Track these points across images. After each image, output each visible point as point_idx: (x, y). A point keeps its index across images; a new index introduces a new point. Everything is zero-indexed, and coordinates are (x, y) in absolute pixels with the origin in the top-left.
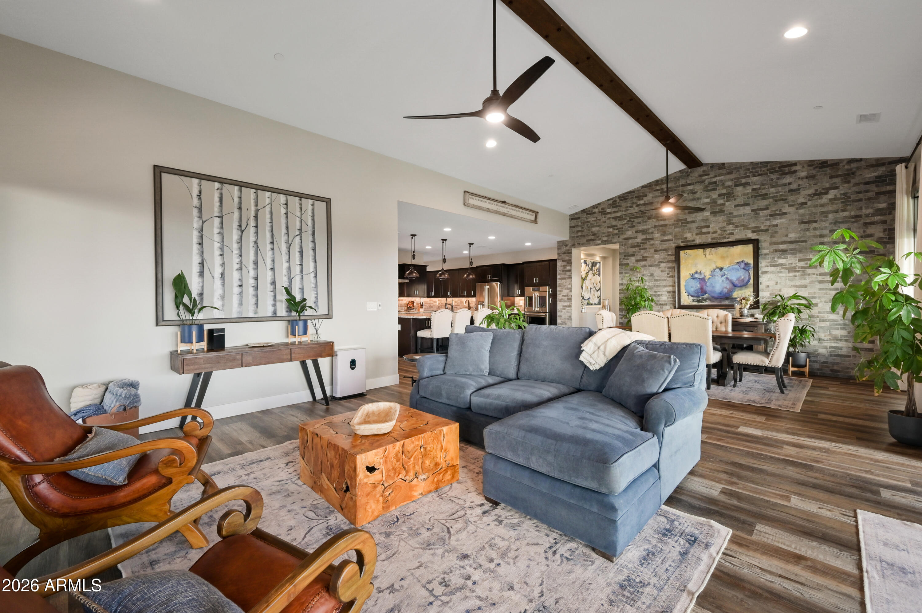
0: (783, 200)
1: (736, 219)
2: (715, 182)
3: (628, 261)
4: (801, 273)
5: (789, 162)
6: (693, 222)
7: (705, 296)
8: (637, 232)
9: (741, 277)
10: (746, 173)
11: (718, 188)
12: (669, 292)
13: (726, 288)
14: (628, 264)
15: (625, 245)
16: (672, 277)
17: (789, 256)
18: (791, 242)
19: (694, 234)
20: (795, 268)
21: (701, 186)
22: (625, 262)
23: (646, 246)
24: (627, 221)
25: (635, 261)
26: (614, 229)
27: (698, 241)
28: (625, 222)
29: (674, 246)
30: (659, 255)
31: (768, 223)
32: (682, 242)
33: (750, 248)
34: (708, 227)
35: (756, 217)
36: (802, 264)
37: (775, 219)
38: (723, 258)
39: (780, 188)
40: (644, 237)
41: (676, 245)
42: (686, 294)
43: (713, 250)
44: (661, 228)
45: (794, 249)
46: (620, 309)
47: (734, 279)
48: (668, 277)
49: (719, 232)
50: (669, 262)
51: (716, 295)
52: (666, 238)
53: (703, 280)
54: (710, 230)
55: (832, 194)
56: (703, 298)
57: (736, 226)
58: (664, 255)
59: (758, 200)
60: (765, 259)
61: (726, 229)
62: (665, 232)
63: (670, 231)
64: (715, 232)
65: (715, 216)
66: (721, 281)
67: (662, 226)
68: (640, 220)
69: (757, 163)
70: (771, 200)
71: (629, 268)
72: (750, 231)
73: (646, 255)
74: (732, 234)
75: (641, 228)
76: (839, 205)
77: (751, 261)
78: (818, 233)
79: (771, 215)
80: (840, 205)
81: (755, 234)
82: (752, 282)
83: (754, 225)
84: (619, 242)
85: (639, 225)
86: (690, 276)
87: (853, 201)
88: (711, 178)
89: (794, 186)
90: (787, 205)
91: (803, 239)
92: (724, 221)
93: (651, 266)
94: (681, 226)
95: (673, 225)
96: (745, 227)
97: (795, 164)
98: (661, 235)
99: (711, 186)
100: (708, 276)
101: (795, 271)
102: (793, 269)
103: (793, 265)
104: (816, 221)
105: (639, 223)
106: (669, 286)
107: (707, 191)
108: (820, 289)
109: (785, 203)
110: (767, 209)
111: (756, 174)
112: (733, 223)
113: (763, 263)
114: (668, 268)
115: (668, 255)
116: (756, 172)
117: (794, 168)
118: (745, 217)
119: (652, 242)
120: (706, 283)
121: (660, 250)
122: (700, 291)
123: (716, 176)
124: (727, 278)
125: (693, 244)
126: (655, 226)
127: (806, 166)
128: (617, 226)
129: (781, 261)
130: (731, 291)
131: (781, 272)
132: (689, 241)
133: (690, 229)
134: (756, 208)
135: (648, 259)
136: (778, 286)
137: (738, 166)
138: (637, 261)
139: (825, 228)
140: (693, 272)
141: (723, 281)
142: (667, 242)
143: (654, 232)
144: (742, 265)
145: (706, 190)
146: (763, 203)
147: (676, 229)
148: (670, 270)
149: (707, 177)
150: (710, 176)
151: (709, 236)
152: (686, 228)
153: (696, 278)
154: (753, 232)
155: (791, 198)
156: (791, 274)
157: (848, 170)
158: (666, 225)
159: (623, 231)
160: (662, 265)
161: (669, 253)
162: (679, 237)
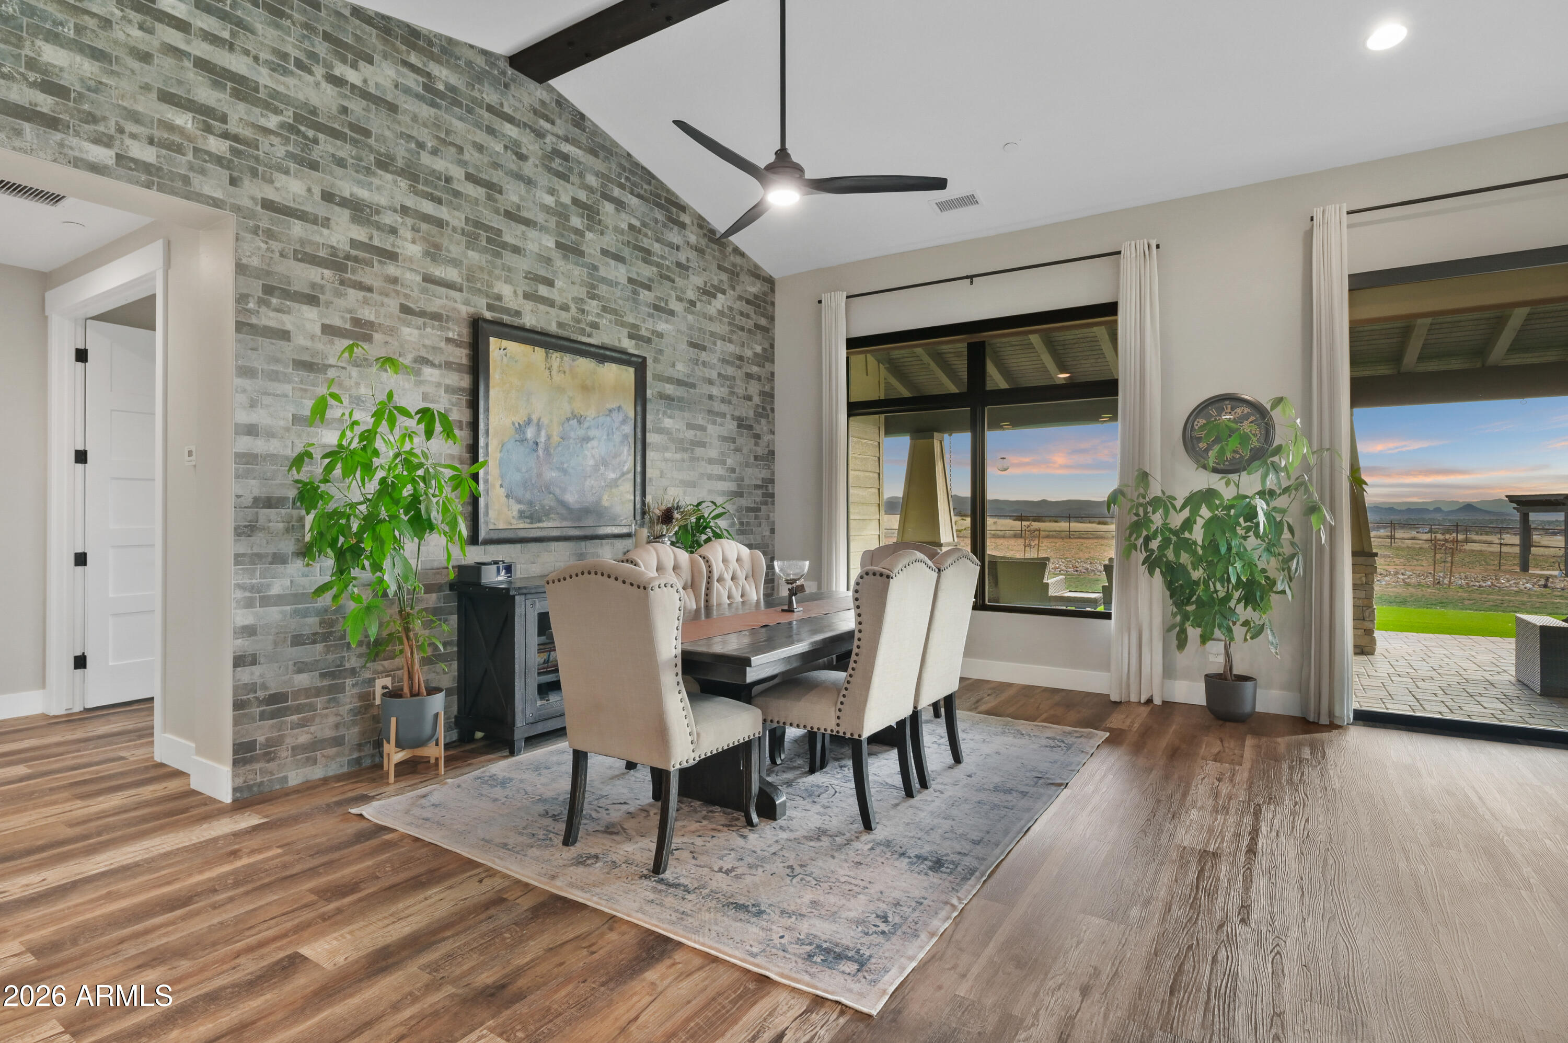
0: (669, 279)
1: (604, 287)
2: (566, 157)
3: (287, 322)
4: (688, 454)
5: (677, 197)
6: (516, 250)
7: (548, 501)
8: (328, 197)
9: (615, 450)
10: (620, 175)
11: (572, 179)
14: (285, 335)
15: (270, 235)
17: (677, 412)
18: (679, 383)
19: (520, 293)
20: (682, 441)
21: (537, 147)
22: (268, 318)
23: (366, 276)
24: (282, 125)
25: (318, 330)
26: (208, 129)
27: (529, 320)
28: (272, 121)
29: (465, 310)
30: (416, 332)
31: (649, 324)
32: (490, 307)
34: (550, 283)
35: (634, 300)
36: (690, 434)
37: (660, 318)
38: (585, 388)
39: (666, 250)
40: (360, 233)
41: (472, 310)
42: (504, 491)
43: (568, 359)
44: (424, 226)
45: (682, 400)
46: (239, 559)
49: (573, 309)
50: (448, 365)
52: (439, 272)
53: (543, 449)
54: (555, 295)
55: (720, 301)
56: (543, 506)
57: (605, 309)
58: (433, 335)
59: (637, 258)
60: (652, 411)
61: (586, 308)
62: (438, 247)
63: (454, 250)
64: (565, 308)
65: (565, 258)
66: (581, 457)
67: (427, 218)
68: (345, 151)
69: (637, 164)
70: (655, 270)
71: (287, 350)
72: (625, 332)
73: (367, 314)
75: (346, 187)
76: (725, 328)
77: (632, 412)
78: (707, 373)
79: (655, 307)
80: (727, 329)
81: (634, 342)
83: (631, 319)
84: (237, 209)
85: (339, 171)
86: (513, 431)
87: (737, 327)
88: (557, 136)
89: (682, 257)
90: (674, 295)
91: (691, 380)
92: (582, 282)
94: (485, 250)
95: (463, 232)
96: (619, 318)
97: (683, 208)
98: (427, 253)
99: (558, 161)
100: (554, 439)
101: (683, 450)
102: (681, 445)
103: (681, 436)
104: (704, 348)
105: (341, 163)
107: (549, 170)
109: (672, 288)
110: (649, 288)
111: (635, 190)
112: (599, 298)
115: (447, 341)
116: (635, 184)
117: (682, 216)
118: (618, 292)
119: (392, 269)
121: (422, 314)
122: (537, 483)
123: (566, 140)
124: (592, 451)
125: (516, 321)
126: (404, 210)
127: (695, 223)
128: (224, 119)
129: (667, 422)
131: (667, 448)
132: (507, 311)
133: (509, 269)
134: (635, 276)
135: (377, 336)
137: (608, 144)
138: (327, 330)
139: (712, 367)
140: (521, 417)
141: (585, 457)
142: (443, 290)
143: (401, 231)
144: (618, 419)
145: (548, 165)
146: (645, 271)
147: (471, 253)
148: (456, 398)
149: (548, 126)
150: (555, 130)
151: (554, 312)
152: (499, 262)
153: (527, 440)
154: (631, 336)
155: (680, 282)
156: (678, 456)
157: (733, 265)
158: (440, 223)
159: (257, 159)
160: (429, 373)
161: (451, 335)
162: (479, 285)
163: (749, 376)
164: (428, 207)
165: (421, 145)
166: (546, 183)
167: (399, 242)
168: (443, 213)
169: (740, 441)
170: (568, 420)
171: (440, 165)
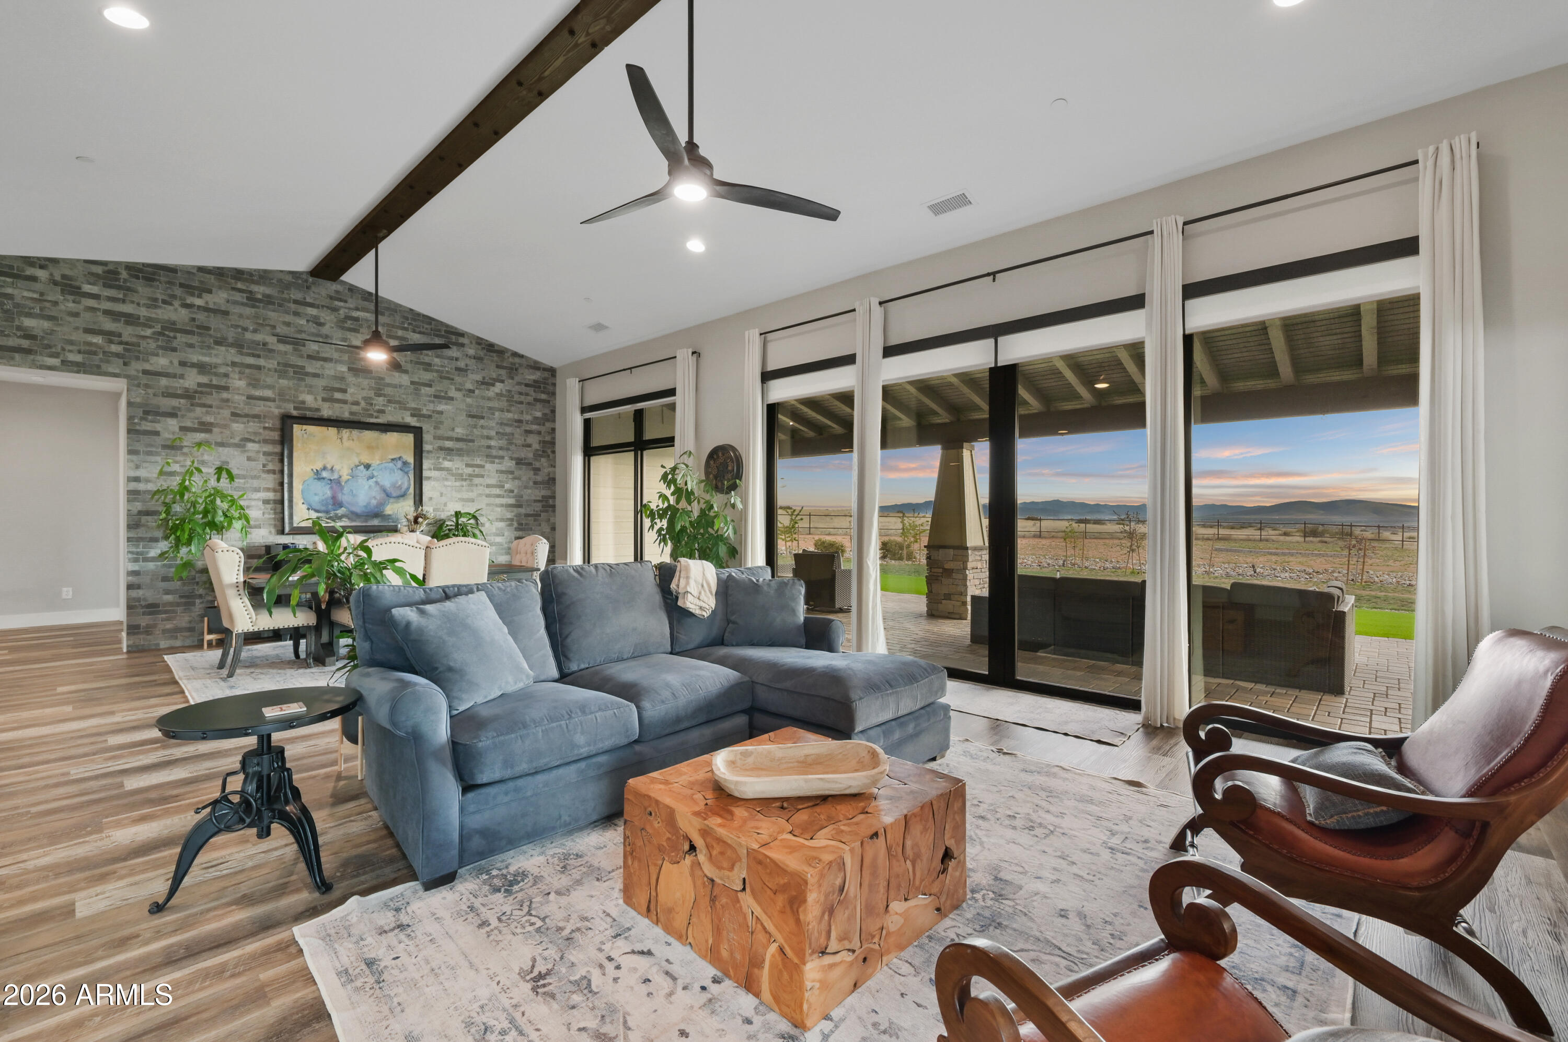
0: (448, 378)
1: (390, 389)
2: (356, 319)
3: (158, 427)
4: (468, 482)
5: (456, 329)
6: (316, 375)
7: (340, 512)
8: (183, 364)
9: (397, 482)
10: (403, 323)
11: (361, 330)
12: (266, 502)
13: (375, 498)
14: (157, 433)
15: (147, 386)
16: (274, 472)
17: (455, 458)
18: (458, 440)
19: (319, 398)
20: (462, 475)
21: (333, 317)
22: (147, 426)
23: (208, 400)
24: (154, 333)
25: (177, 429)
26: (111, 342)
27: (326, 412)
28: (148, 332)
29: (276, 412)
30: (242, 426)
31: (431, 407)
32: (295, 408)
33: (409, 438)
34: (344, 391)
35: (416, 394)
36: (469, 470)
37: (440, 403)
38: (370, 448)
39: (446, 361)
40: (204, 379)
41: (282, 411)
42: (305, 507)
43: (355, 433)
44: (247, 371)
45: (461, 450)
46: (129, 539)
47: (387, 484)
48: (264, 471)
49: (363, 404)
50: (266, 441)
51: (358, 510)
52: (258, 393)
53: (336, 483)
54: (347, 397)
55: (499, 387)
56: (336, 515)
57: (389, 401)
58: (254, 426)
59: (419, 369)
60: (427, 458)
61: (374, 402)
62: (258, 380)
63: (269, 381)
65: (356, 375)
66: (367, 487)
67: (249, 366)
68: (194, 340)
69: (419, 314)
70: (435, 374)
71: (158, 440)
72: (408, 413)
73: (210, 419)
74: (383, 412)
75: (195, 358)
76: (503, 404)
77: (411, 460)
78: (485, 432)
79: (435, 396)
80: (506, 404)
81: (415, 419)
82: (412, 490)
83: (413, 405)
84: (127, 377)
85: (190, 350)
86: (312, 474)
87: (516, 402)
88: (349, 309)
89: (461, 364)
90: (453, 387)
91: (470, 438)
92: (371, 388)
93: (222, 445)
94: (293, 378)
95: (276, 370)
96: (402, 405)
97: (462, 334)
98: (249, 384)
99: (349, 322)
100: (345, 477)
101: (462, 480)
102: (460, 477)
103: (460, 471)
104: (483, 418)
105: (191, 346)
106: (268, 490)
107: (343, 328)
108: (488, 505)
109: (451, 384)
110: (430, 386)
111: (418, 330)
112: (385, 396)
113: (426, 464)
114: (265, 454)
115: (265, 428)
116: (417, 326)
117: (461, 340)
118: (402, 391)
119: (225, 395)
120: (342, 488)
121: (247, 416)
122: (331, 502)
123: (357, 309)
124: (377, 483)
125: (316, 415)
126: (234, 364)
127: (474, 342)
128: (120, 335)
129: (447, 464)
130: (382, 504)
131: (447, 479)
132: (310, 409)
133: (311, 386)
134: (417, 380)
135: (215, 430)
136: (444, 499)
137: (392, 306)
138: (183, 429)
139: (491, 428)
140: (319, 466)
141: (370, 487)
142: (262, 403)
143: (231, 375)
144: (399, 464)
145: (341, 324)
146: (426, 376)
147: (281, 381)
148: (270, 458)
149: (342, 304)
150: (347, 305)
151: (346, 407)
152: (303, 383)
153: (324, 478)
154: (413, 415)
155: (458, 379)
156: (458, 484)
157: (512, 364)
158: (259, 368)
159: (139, 352)
160: (250, 446)
161: (267, 425)
162: (287, 397)
163: (528, 432)
164: (251, 360)
165: (245, 329)
166: (340, 336)
167: (230, 381)
168: (261, 362)
169: (517, 473)
170: (357, 466)
171: (258, 337)
